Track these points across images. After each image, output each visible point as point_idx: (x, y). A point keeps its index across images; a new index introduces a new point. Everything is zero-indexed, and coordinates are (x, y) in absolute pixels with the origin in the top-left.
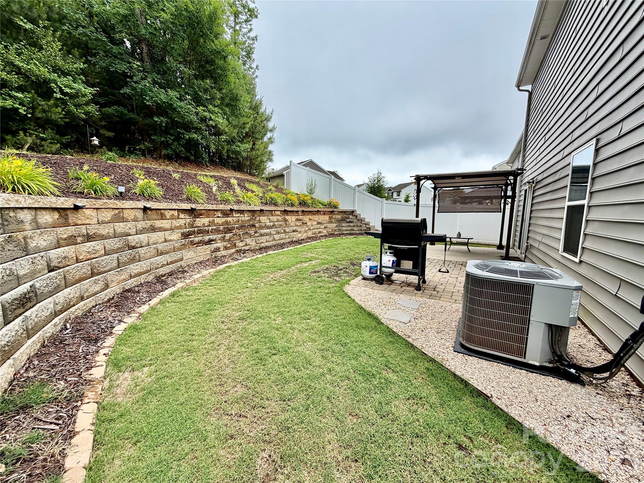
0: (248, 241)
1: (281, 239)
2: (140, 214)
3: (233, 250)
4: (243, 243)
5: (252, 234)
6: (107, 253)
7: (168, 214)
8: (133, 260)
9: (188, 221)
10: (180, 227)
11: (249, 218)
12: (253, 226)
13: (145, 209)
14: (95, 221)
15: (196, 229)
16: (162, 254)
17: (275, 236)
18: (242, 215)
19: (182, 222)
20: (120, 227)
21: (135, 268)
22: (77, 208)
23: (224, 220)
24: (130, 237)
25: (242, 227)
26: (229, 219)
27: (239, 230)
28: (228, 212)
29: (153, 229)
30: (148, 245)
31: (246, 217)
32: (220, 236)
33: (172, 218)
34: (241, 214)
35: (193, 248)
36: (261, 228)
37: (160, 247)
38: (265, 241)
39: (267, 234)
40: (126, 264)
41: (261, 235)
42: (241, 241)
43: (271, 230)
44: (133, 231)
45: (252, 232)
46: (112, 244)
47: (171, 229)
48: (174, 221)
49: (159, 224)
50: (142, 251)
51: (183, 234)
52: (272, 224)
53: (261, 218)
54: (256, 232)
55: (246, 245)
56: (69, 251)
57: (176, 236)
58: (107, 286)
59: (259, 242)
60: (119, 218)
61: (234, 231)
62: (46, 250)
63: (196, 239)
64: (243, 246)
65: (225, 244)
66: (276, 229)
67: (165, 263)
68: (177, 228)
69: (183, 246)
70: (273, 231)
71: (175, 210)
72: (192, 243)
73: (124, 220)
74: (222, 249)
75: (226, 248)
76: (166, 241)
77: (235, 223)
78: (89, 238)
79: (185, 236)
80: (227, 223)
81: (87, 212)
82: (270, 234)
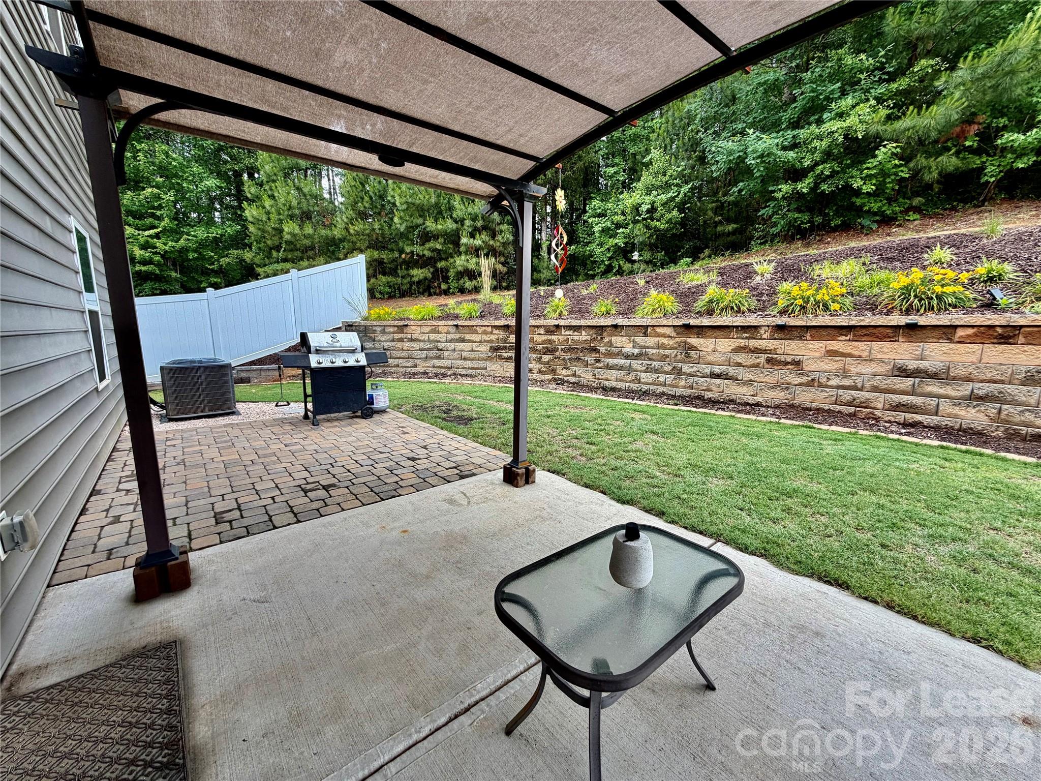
0: (580, 370)
1: (661, 385)
2: (453, 330)
3: (550, 377)
4: (569, 372)
5: (589, 362)
6: (421, 350)
7: (479, 330)
8: (439, 358)
9: (501, 336)
10: (491, 341)
11: (589, 338)
12: (594, 350)
13: (457, 326)
14: (419, 332)
15: (508, 345)
16: (465, 359)
17: (643, 375)
18: (576, 333)
19: (493, 337)
20: (433, 337)
21: (437, 363)
22: (407, 326)
23: (544, 338)
24: (439, 343)
25: (571, 349)
26: (554, 337)
27: (566, 352)
28: (554, 329)
29: (463, 340)
30: (454, 350)
31: (584, 336)
32: (534, 356)
33: (485, 333)
34: (575, 331)
35: (500, 362)
36: (610, 355)
37: (464, 354)
38: (612, 378)
39: (621, 368)
40: (431, 358)
41: (608, 367)
42: (567, 369)
43: (633, 362)
44: (444, 339)
45: (590, 359)
46: (423, 345)
47: (480, 342)
48: (485, 336)
49: (467, 337)
50: (446, 353)
51: (491, 347)
52: (636, 351)
53: (614, 339)
54: (598, 361)
55: (574, 375)
56: (399, 345)
57: (485, 348)
58: (415, 366)
59: (600, 377)
60: (435, 331)
61: (558, 353)
62: (384, 341)
63: (505, 355)
64: (568, 376)
65: (540, 366)
66: (649, 363)
67: (467, 366)
68: (485, 341)
69: (489, 359)
70: (636, 364)
71: (488, 326)
72: (500, 357)
73: (439, 332)
74: (535, 371)
75: (540, 372)
76: (472, 350)
77: (560, 343)
78: (412, 340)
79: (495, 349)
80: (550, 342)
81: (413, 328)
82: (630, 369)
